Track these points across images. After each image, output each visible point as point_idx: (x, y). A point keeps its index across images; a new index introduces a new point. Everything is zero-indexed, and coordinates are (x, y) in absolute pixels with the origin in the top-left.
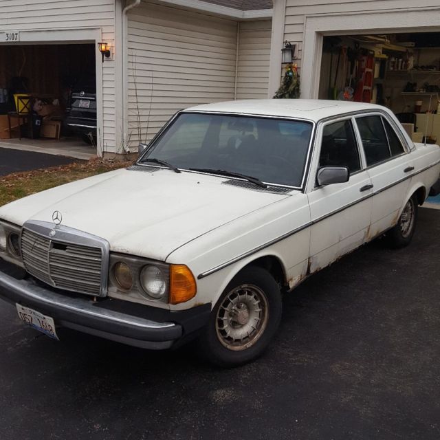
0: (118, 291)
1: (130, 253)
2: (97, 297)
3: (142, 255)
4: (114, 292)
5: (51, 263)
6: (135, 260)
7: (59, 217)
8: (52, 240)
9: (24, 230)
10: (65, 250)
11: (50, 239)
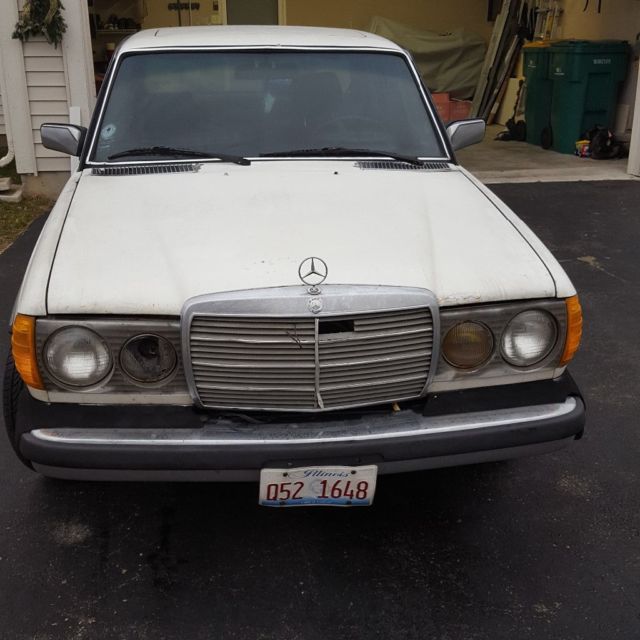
0: (457, 377)
1: (484, 300)
2: (400, 404)
3: (509, 298)
4: (446, 382)
5: (322, 366)
6: (497, 310)
7: (319, 268)
8: (320, 318)
9: (195, 319)
10: (352, 330)
11: (314, 318)
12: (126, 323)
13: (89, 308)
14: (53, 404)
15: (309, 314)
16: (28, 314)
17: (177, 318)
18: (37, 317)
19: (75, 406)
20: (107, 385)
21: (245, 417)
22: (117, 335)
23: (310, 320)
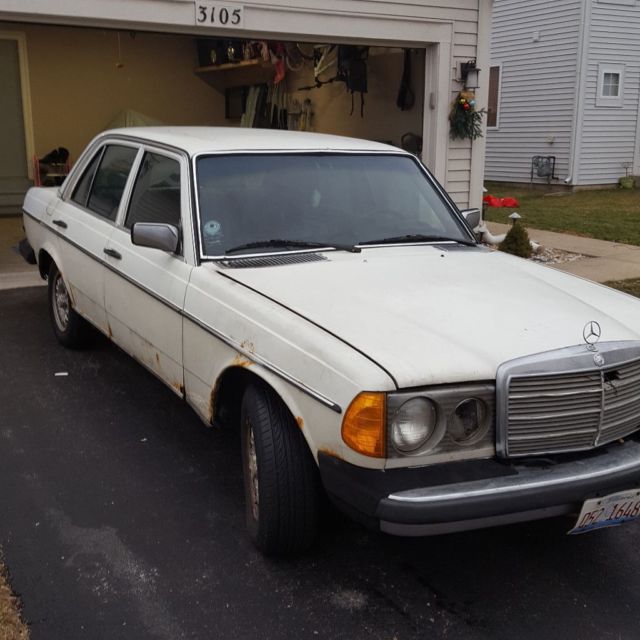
7: (595, 329)
8: (603, 370)
9: (513, 380)
10: (617, 378)
11: (598, 371)
12: (456, 390)
13: (429, 381)
14: (387, 470)
15: (597, 368)
16: (380, 390)
17: (493, 382)
18: (387, 393)
19: (404, 470)
20: (437, 447)
21: (547, 460)
22: (450, 401)
23: (597, 373)
